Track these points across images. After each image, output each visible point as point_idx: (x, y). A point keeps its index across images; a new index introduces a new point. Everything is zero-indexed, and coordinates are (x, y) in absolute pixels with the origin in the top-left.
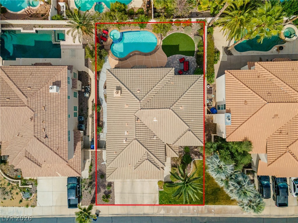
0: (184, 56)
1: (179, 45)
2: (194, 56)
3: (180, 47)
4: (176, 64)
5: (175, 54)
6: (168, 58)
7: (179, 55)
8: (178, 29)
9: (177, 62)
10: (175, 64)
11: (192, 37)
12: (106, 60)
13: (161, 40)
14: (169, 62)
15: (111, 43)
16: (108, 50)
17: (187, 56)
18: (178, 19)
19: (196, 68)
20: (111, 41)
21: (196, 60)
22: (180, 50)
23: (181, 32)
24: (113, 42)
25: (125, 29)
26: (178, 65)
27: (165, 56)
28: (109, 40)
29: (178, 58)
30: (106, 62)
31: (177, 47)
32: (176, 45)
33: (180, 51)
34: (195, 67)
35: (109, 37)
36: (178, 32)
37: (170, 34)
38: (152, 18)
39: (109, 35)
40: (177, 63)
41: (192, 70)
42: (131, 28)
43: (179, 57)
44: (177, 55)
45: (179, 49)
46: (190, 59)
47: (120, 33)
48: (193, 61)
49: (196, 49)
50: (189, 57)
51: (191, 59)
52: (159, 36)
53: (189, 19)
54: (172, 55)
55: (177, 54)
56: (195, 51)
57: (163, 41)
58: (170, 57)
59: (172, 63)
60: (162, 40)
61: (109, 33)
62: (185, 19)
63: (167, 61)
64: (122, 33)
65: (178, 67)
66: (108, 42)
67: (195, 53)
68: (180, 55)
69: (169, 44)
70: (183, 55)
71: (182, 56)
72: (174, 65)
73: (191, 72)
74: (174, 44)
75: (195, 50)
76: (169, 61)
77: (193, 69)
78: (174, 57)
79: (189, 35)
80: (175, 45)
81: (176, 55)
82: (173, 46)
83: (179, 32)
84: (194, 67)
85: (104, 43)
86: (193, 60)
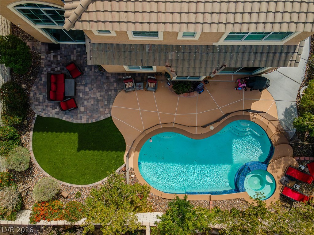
0: (64, 119)
1: (79, 150)
2: (36, 116)
3: (77, 145)
4: (87, 97)
5: (88, 124)
6: (109, 115)
7: (79, 121)
8: (79, 195)
9: (86, 103)
10: (91, 98)
11: (39, 170)
12: (285, 116)
13: (125, 167)
14: (106, 103)
15: (272, 163)
16: (279, 144)
17: (56, 116)
18: (69, 223)
19: (32, 82)
20: (273, 169)
21: (33, 107)
22: (75, 136)
23: (69, 185)
24: (265, 165)
25: (229, 201)
26: (81, 95)
27: (118, 121)
28: (279, 173)
29: (83, 113)
30: (286, 109)
31: (83, 145)
32: (87, 151)
33: (74, 132)
34: (34, 88)
35: (277, 181)
36: (80, 186)
37: (100, 182)
38: (151, 231)
39: (278, 185)
40: (86, 100)
41: (44, 79)
42: (211, 203)
43: (79, 116)
44: (84, 121)
45: (79, 138)
46: (49, 108)
47: (244, 190)
48: (39, 102)
49: (31, 138)
50: (51, 116)
51: (44, 110)
52: (133, 176)
53: (38, 224)
54: (99, 124)
55: (84, 124)
56: (34, 132)
57: (122, 163)
58: (102, 118)
59: (98, 101)
60: (123, 166)
61: (278, 192)
62: (49, 223)
63: (114, 107)
64: (237, 190)
65: (82, 87)
66: (282, 165)
67: (33, 126)
68: (75, 121)
69: (105, 153)
70: (68, 120)
71: (70, 120)
72: (93, 96)
73: (45, 73)
74: (91, 152)
75: (31, 133)
76: (105, 106)
77: (41, 80)
78: (91, 117)
79: (48, 175)
80: (90, 150)
81: (86, 122)
82: (94, 149)
83: (74, 186)
84: (37, 87)
85: (293, 162)
86: (40, 107)
